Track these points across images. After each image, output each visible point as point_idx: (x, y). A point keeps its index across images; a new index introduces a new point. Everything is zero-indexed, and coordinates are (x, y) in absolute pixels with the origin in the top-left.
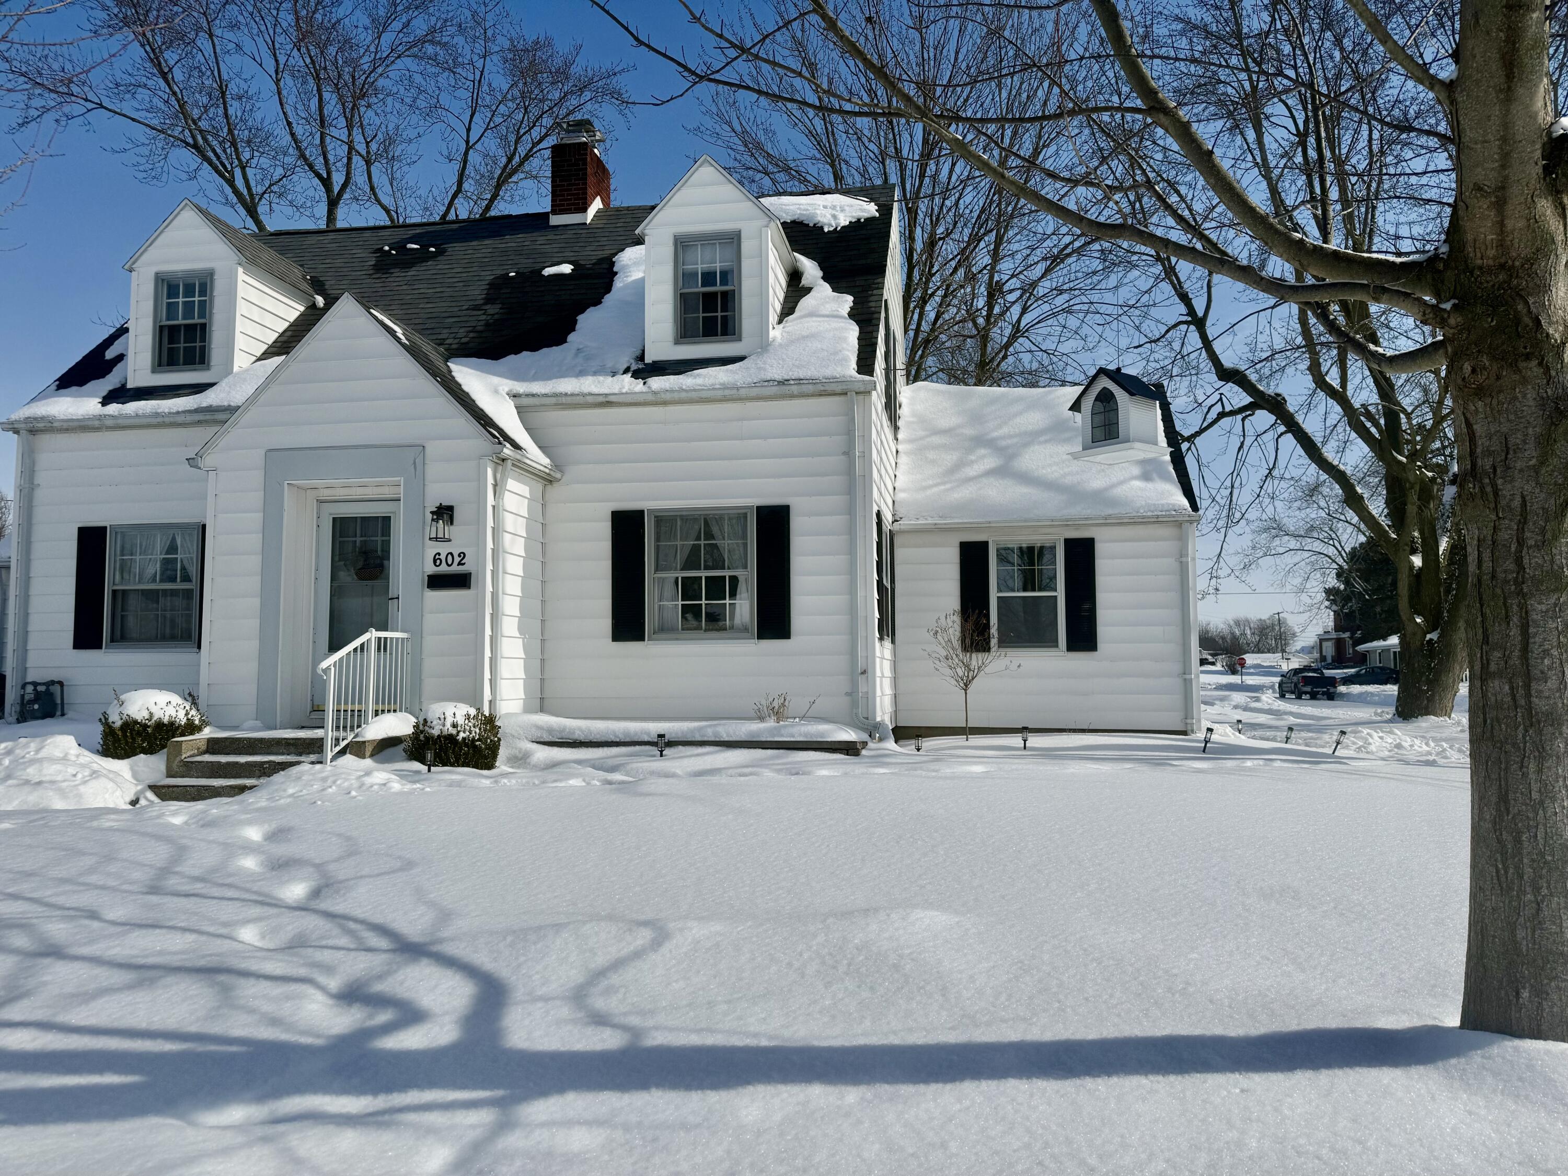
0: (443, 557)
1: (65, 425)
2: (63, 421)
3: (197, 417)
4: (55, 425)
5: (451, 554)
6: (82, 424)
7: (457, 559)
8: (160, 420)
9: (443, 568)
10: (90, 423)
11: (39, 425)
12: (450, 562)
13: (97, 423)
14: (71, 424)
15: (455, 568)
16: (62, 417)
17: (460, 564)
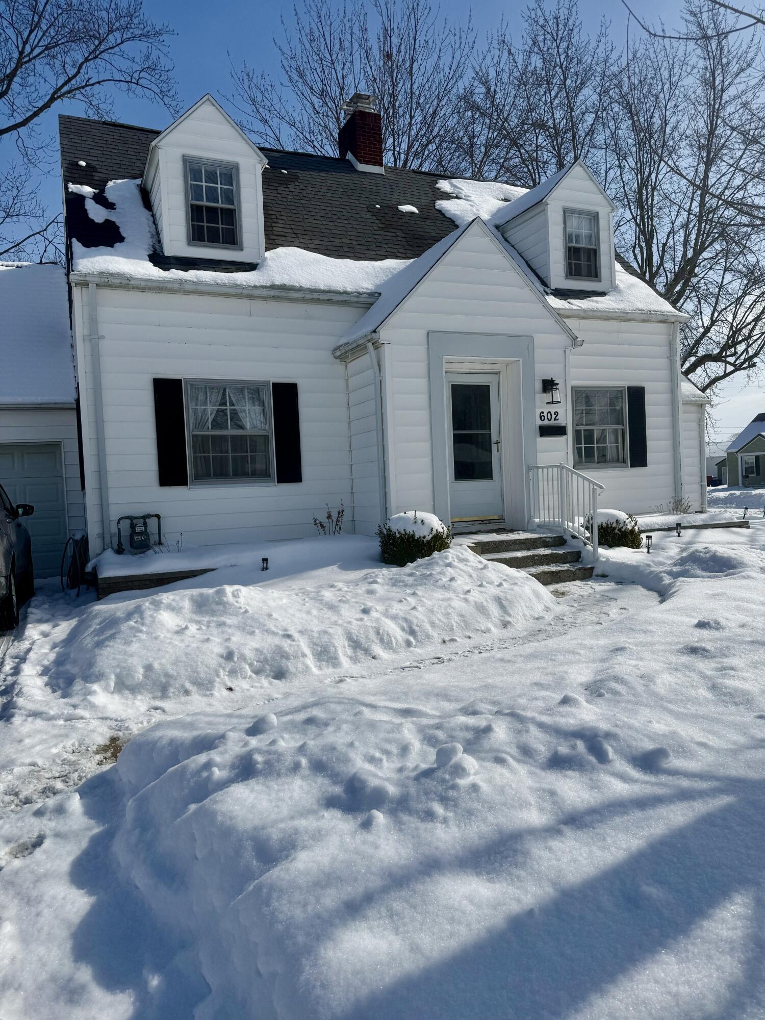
0: (545, 414)
1: (143, 284)
2: (141, 279)
3: (273, 293)
4: (132, 282)
5: (550, 412)
6: (161, 285)
7: (554, 416)
8: (239, 291)
9: (546, 422)
10: (169, 285)
11: (114, 281)
12: (549, 418)
13: (176, 286)
14: (149, 284)
15: (553, 422)
16: (139, 277)
17: (555, 419)
